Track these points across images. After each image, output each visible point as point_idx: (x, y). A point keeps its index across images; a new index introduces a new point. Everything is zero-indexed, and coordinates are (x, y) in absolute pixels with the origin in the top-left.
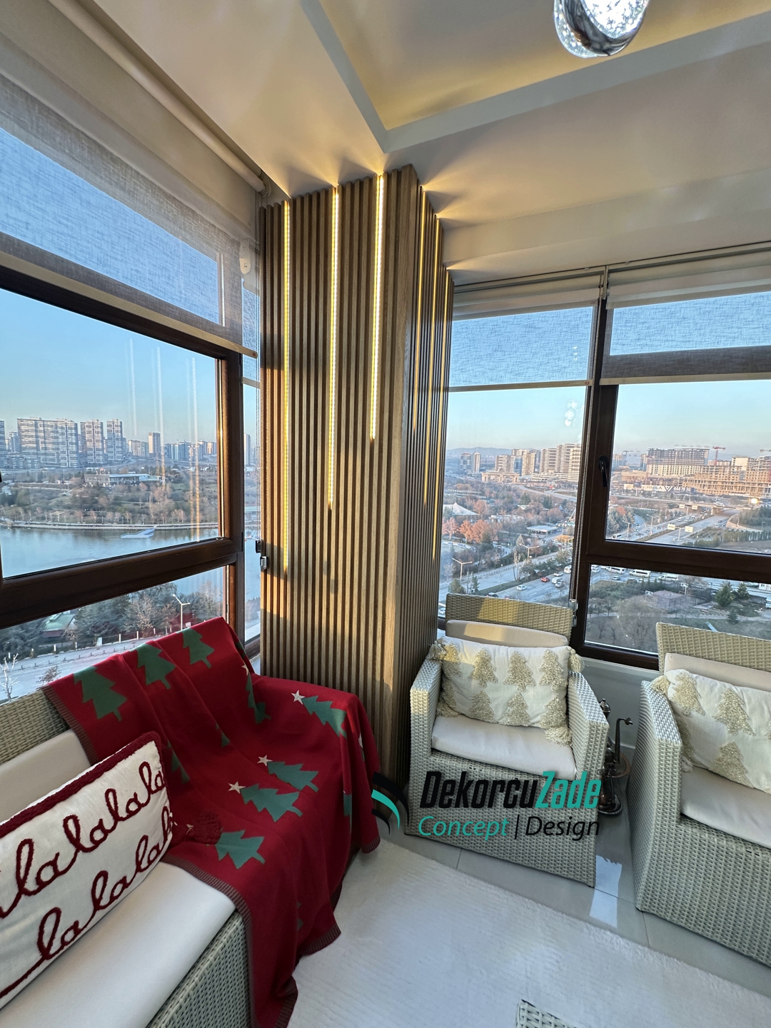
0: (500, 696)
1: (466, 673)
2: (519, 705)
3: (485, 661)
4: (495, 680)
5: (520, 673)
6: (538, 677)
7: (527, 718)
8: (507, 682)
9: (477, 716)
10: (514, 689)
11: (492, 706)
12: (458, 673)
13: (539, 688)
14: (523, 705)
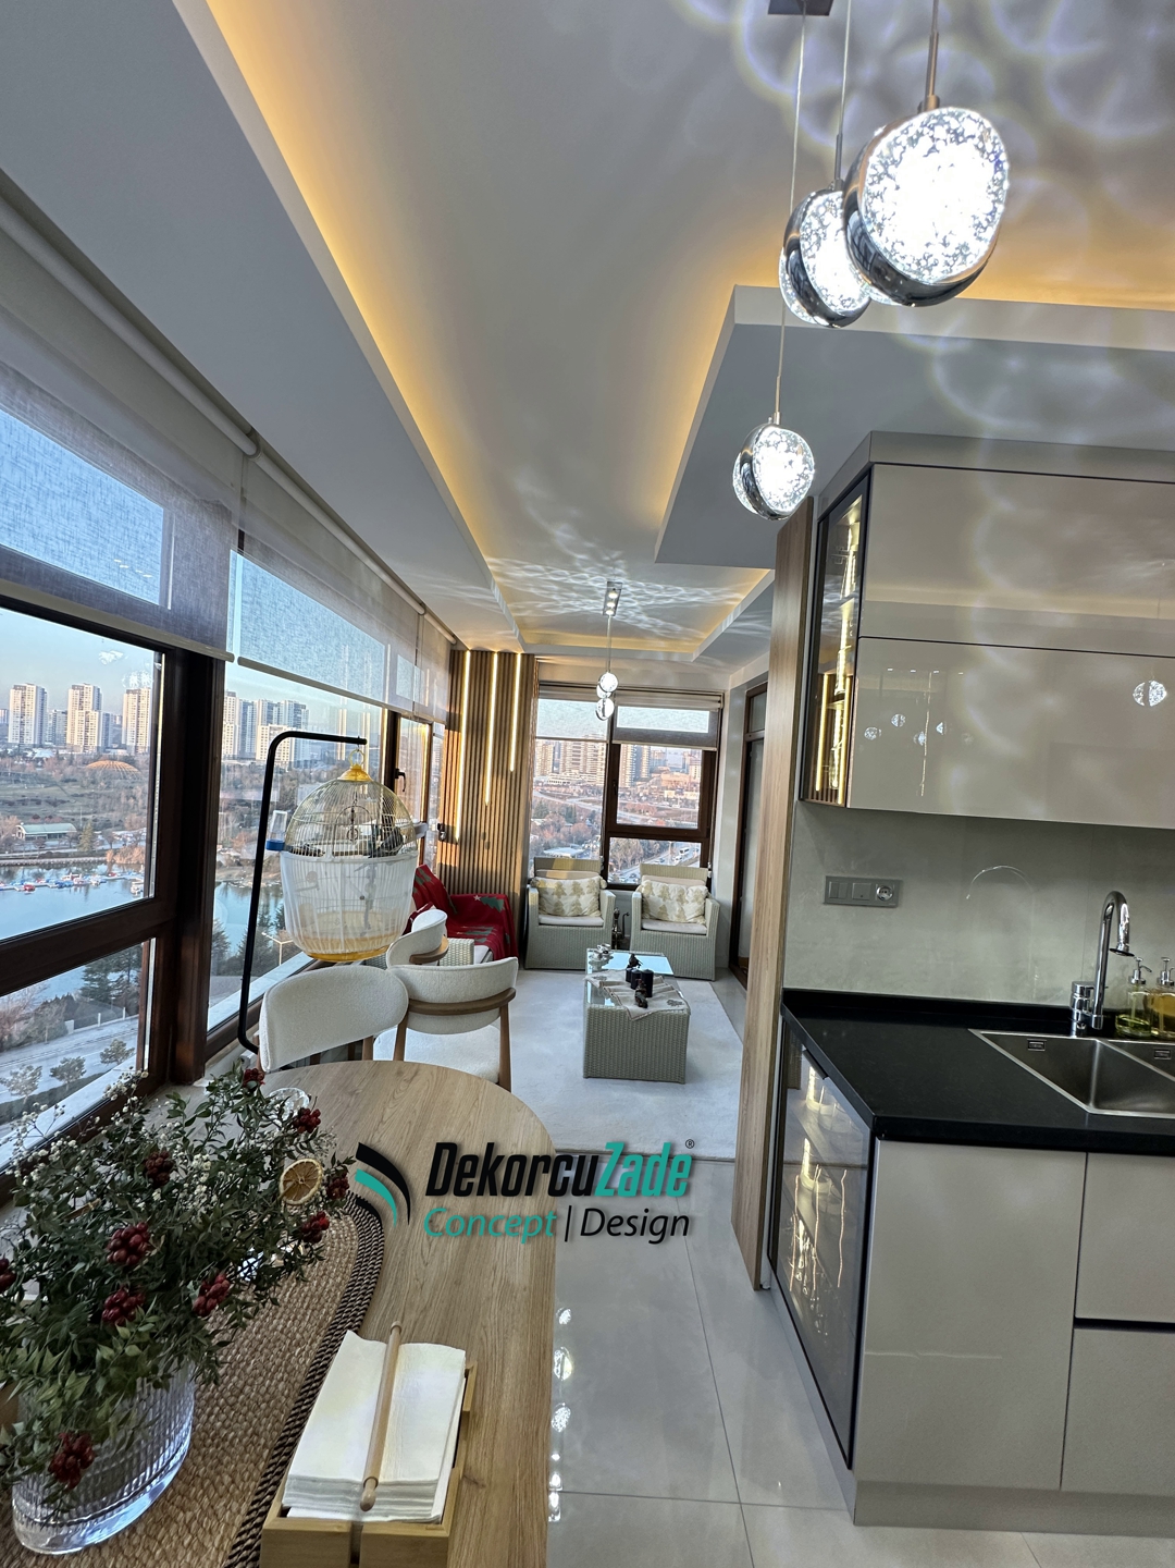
0: (567, 903)
1: (551, 892)
2: (577, 904)
3: (560, 886)
4: (564, 894)
5: (577, 890)
6: (586, 890)
7: (580, 910)
8: (571, 895)
9: (557, 913)
10: (575, 897)
11: (564, 908)
12: (547, 893)
13: (587, 895)
14: (579, 904)
